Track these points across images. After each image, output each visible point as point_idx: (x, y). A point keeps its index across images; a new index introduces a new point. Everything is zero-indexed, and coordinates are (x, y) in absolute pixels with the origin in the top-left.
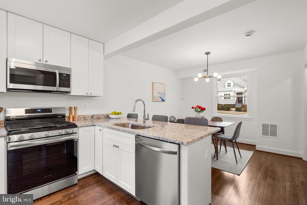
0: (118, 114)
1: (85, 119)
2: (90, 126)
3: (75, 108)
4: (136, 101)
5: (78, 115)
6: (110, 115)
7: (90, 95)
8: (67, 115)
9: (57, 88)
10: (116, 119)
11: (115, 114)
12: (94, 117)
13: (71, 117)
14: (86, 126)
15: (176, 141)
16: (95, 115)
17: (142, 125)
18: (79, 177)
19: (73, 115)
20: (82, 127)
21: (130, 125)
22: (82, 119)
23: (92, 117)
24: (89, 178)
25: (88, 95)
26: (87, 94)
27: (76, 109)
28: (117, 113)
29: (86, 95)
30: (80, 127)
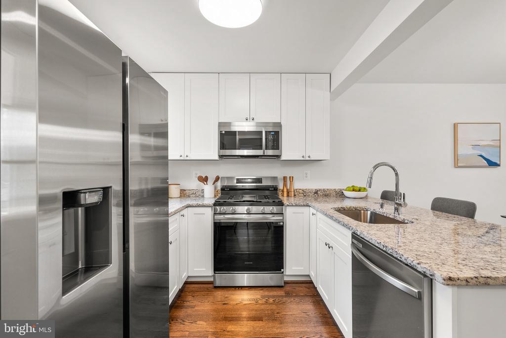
0: (359, 191)
1: (305, 194)
2: (302, 206)
3: (290, 177)
4: (376, 167)
5: (296, 188)
6: (344, 192)
7: (308, 159)
8: (281, 186)
9: (264, 152)
10: (353, 200)
11: (353, 190)
12: (319, 192)
13: (285, 190)
14: (296, 206)
15: (419, 266)
16: (320, 190)
17: (391, 216)
18: (286, 279)
19: (288, 188)
20: (291, 206)
21: (369, 212)
22: (300, 195)
23: (316, 192)
24: (300, 285)
25: (305, 159)
26: (303, 157)
27: (291, 179)
28: (358, 189)
29: (302, 159)
30: (288, 205)
